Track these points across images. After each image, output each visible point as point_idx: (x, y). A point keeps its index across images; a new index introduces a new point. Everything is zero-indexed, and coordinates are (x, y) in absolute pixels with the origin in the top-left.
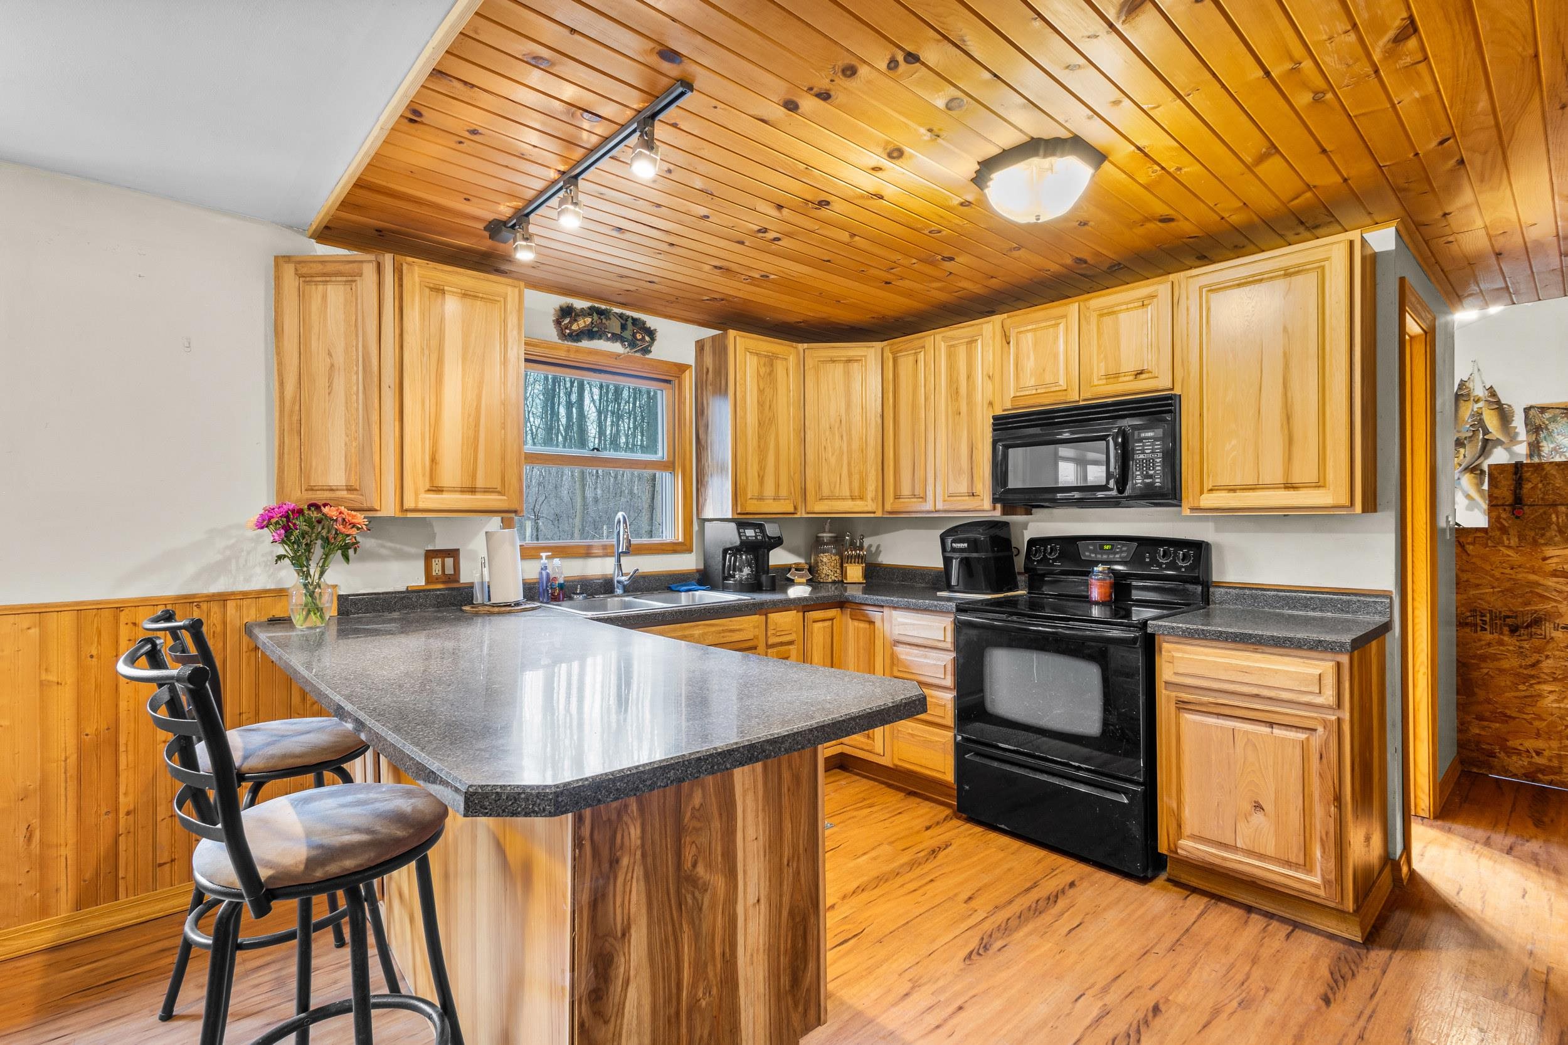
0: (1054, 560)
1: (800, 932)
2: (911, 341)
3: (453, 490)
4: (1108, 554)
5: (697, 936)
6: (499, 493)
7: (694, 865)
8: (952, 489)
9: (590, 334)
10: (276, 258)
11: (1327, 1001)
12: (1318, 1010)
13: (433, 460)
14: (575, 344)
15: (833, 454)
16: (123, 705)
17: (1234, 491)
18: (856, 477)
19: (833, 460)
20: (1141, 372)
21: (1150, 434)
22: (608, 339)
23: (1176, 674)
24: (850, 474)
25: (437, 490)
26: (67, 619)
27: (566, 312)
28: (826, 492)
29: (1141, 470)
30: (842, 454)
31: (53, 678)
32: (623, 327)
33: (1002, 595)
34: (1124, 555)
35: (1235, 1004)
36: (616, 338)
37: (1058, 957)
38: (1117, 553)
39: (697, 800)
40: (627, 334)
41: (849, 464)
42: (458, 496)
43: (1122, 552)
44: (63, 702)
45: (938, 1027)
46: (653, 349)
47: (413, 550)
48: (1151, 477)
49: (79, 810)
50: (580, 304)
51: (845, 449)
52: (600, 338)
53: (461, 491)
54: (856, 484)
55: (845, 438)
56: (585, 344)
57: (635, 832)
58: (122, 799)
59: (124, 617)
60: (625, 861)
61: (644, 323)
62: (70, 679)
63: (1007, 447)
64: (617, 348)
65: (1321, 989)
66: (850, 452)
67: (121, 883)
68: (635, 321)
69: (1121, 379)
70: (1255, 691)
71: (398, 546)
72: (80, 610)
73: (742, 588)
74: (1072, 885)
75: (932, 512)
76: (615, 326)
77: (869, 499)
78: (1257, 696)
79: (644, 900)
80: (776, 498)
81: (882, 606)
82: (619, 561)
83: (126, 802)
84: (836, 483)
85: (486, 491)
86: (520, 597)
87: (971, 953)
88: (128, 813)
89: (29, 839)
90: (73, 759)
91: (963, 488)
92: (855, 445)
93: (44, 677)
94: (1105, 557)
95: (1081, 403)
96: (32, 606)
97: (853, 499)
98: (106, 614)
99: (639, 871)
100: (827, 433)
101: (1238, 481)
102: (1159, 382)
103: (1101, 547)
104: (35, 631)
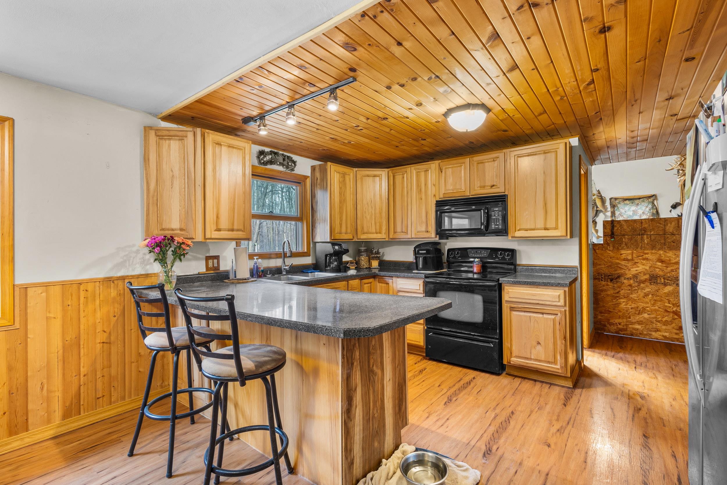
0: (458, 257)
1: (401, 391)
2: (401, 169)
3: (225, 230)
4: (479, 254)
5: (374, 391)
6: (243, 231)
7: (373, 366)
8: (419, 229)
9: (271, 162)
10: (145, 127)
11: (565, 405)
12: (563, 408)
13: (217, 217)
14: (264, 167)
15: (368, 215)
16: (82, 327)
17: (527, 230)
18: (378, 224)
19: (368, 217)
20: (493, 186)
21: (497, 209)
22: (278, 165)
23: (509, 297)
24: (375, 223)
25: (219, 230)
26: (58, 288)
27: (261, 153)
28: (365, 230)
29: (494, 223)
30: (372, 215)
31: (52, 315)
32: (284, 160)
33: (439, 271)
34: (485, 255)
35: (537, 409)
36: (282, 164)
37: (476, 401)
38: (483, 254)
39: (373, 343)
40: (285, 163)
41: (375, 219)
42: (227, 232)
43: (484, 254)
44: (57, 326)
45: (442, 425)
46: (295, 169)
47: (200, 256)
48: (497, 225)
49: (64, 375)
50: (267, 150)
51: (373, 213)
52: (274, 164)
53: (228, 231)
54: (378, 227)
55: (373, 208)
56: (269, 167)
57: (357, 353)
58: (82, 369)
59: (82, 287)
60: (355, 364)
61: (292, 158)
62: (59, 316)
63: (441, 213)
64: (281, 168)
65: (563, 402)
66: (375, 214)
67: (82, 407)
68: (288, 157)
69: (486, 188)
70: (537, 302)
71: (195, 254)
72: (63, 284)
73: (333, 271)
74: (474, 378)
75: (410, 239)
76: (281, 159)
77: (383, 233)
78: (538, 304)
79: (360, 378)
80: (346, 233)
81: (392, 277)
82: (284, 260)
83: (83, 371)
84: (370, 226)
85: (238, 230)
87: (446, 402)
88: (84, 376)
89: (42, 389)
90: (61, 352)
91: (423, 229)
92: (377, 211)
93: (48, 315)
94: (478, 255)
95: (470, 197)
96: (43, 283)
97: (376, 233)
98: (75, 286)
99: (359, 368)
100: (366, 206)
101: (528, 227)
102: (499, 190)
103: (476, 252)
104: (44, 294)
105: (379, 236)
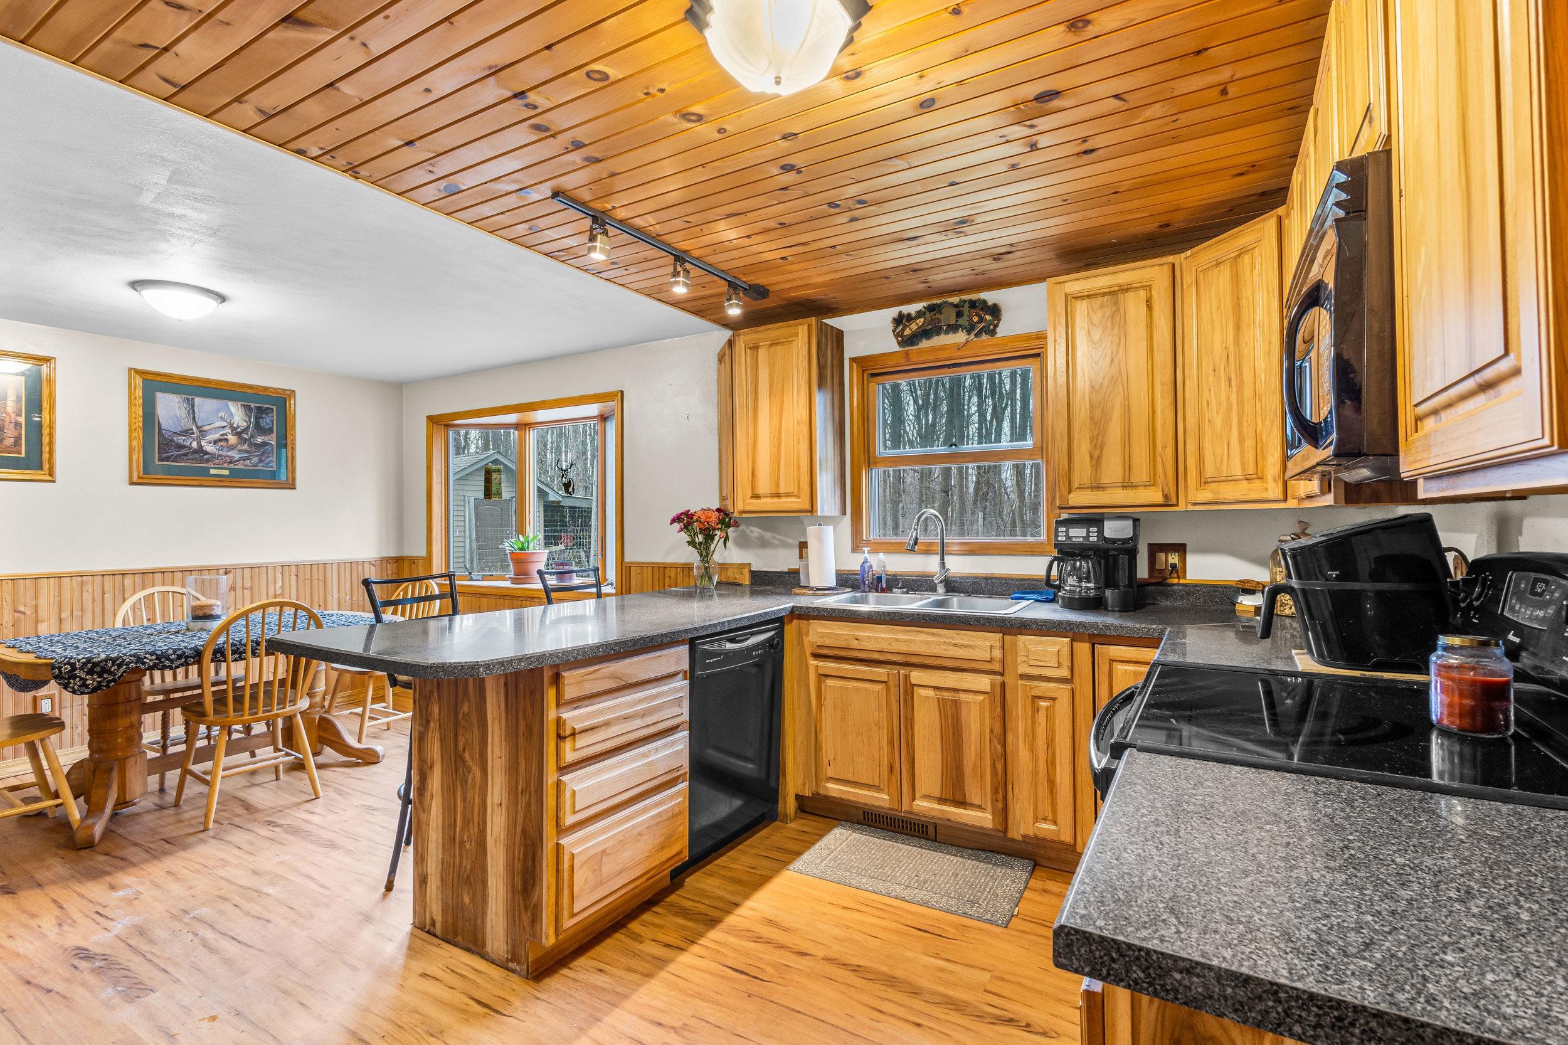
1: (530, 853)
3: (766, 496)
6: (798, 497)
7: (464, 750)
9: (925, 333)
13: (753, 474)
14: (916, 347)
15: (1218, 412)
18: (1250, 443)
19: (1218, 421)
22: (947, 333)
24: (1242, 440)
25: (756, 496)
27: (900, 320)
28: (1209, 472)
30: (1229, 408)
32: (959, 315)
36: (953, 328)
39: (465, 708)
40: (963, 321)
41: (1240, 424)
42: (769, 500)
46: (1001, 326)
47: (791, 541)
50: (912, 308)
51: (1234, 401)
52: (938, 334)
53: (772, 496)
54: (1250, 457)
55: (1233, 383)
56: (925, 344)
57: (436, 710)
60: (432, 724)
61: (984, 302)
64: (961, 337)
66: (1240, 404)
68: (973, 304)
76: (949, 317)
77: (1270, 478)
79: (439, 753)
80: (1127, 485)
82: (943, 559)
84: (1222, 455)
85: (788, 495)
86: (832, 582)
92: (1248, 392)
97: (1247, 479)
99: (437, 735)
100: (1211, 379)
105: (1253, 491)
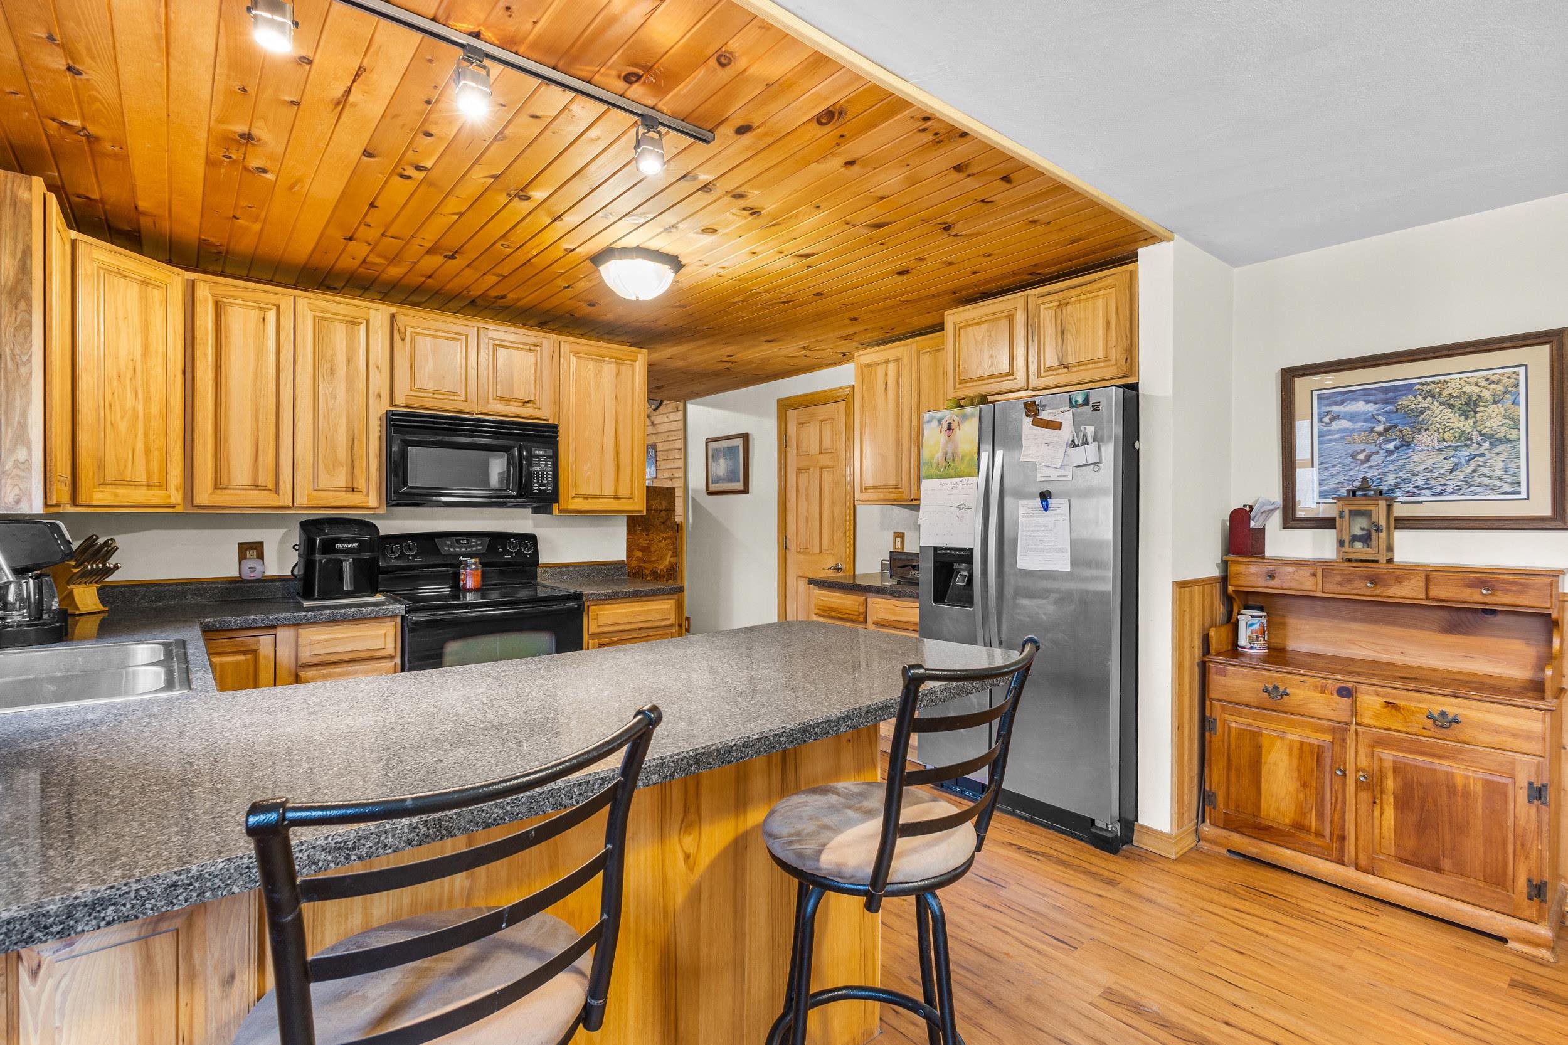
0: (414, 556)
4: (466, 548)
8: (323, 482)
15: (122, 418)
18: (155, 454)
19: (123, 427)
20: (529, 402)
21: (541, 452)
23: (599, 626)
24: (147, 451)
28: (111, 473)
29: (538, 479)
30: (136, 417)
34: (480, 547)
38: (474, 546)
41: (146, 435)
43: (476, 545)
48: (544, 485)
51: (141, 412)
54: (155, 466)
55: (140, 396)
63: (407, 443)
66: (147, 418)
69: (512, 403)
70: (640, 625)
75: (289, 508)
77: (173, 487)
78: (641, 629)
81: (275, 627)
84: (126, 461)
91: (341, 480)
92: (155, 410)
94: (463, 550)
95: (476, 416)
97: (149, 486)
101: (590, 492)
102: (544, 413)
103: (458, 542)
105: (154, 496)
